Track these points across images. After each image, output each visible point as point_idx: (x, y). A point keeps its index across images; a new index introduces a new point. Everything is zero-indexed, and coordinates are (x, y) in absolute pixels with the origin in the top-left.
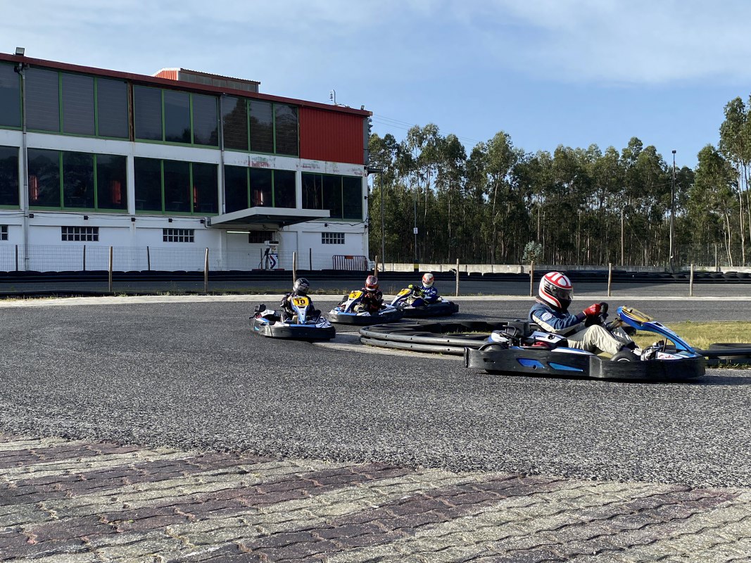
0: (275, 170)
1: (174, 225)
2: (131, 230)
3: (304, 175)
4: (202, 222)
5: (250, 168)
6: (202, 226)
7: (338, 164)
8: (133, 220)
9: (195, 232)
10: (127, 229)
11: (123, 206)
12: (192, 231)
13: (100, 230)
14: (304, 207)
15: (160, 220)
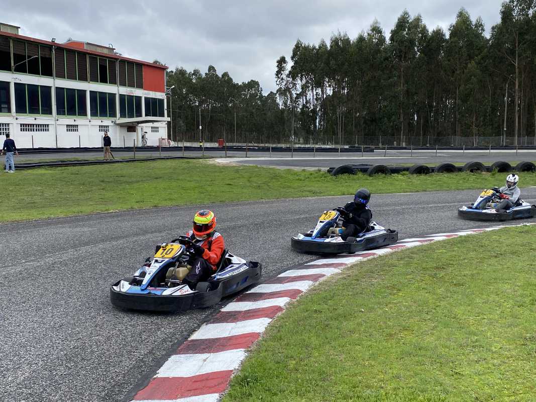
0: (135, 96)
1: (104, 124)
2: (90, 126)
3: (146, 99)
4: (112, 122)
5: (127, 95)
6: (112, 124)
7: (157, 93)
8: (90, 121)
9: (109, 127)
10: (87, 126)
11: (85, 114)
12: (108, 126)
13: (79, 127)
14: (146, 115)
15: (98, 121)
